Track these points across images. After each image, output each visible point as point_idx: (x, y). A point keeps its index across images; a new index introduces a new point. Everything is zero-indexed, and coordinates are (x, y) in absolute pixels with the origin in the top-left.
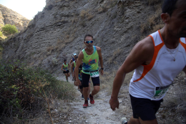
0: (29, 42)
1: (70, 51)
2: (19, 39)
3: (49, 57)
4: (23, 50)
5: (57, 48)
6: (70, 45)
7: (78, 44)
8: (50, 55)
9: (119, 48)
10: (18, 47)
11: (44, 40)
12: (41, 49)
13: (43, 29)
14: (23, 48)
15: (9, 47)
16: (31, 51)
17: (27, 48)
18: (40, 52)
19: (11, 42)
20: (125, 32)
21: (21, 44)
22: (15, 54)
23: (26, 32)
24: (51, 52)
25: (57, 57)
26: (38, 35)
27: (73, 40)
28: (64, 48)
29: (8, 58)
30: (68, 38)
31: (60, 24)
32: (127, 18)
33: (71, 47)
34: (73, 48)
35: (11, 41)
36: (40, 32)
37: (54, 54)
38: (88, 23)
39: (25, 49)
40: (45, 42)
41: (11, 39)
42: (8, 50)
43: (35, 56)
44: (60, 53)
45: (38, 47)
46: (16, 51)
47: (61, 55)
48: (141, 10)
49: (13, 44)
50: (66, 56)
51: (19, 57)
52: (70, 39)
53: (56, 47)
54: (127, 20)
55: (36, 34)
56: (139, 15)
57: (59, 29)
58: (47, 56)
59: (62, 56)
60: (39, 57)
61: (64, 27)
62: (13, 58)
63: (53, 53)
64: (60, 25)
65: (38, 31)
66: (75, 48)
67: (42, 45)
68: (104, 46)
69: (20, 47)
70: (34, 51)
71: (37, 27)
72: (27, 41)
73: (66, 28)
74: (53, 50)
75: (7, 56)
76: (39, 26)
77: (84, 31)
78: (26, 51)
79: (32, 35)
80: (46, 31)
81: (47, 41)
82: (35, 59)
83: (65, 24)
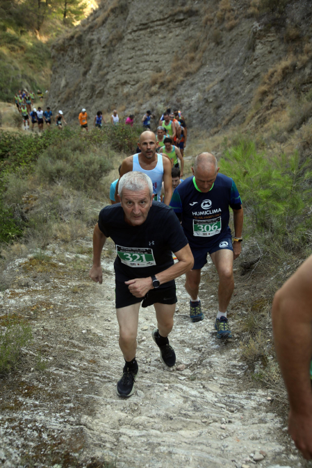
0: (114, 55)
1: (189, 92)
2: (91, 42)
3: (155, 99)
4: (100, 73)
5: (169, 82)
6: (190, 80)
7: (204, 81)
8: (156, 93)
9: (241, 103)
10: (91, 65)
11: (147, 55)
12: (140, 75)
13: (144, 26)
14: (100, 67)
15: (67, 58)
16: (119, 77)
17: (110, 70)
18: (137, 82)
19: (72, 47)
20: (252, 80)
21: (97, 57)
22: (85, 80)
23: (107, 25)
24: (159, 88)
25: (167, 103)
26: (135, 41)
27: (198, 69)
28: (181, 84)
29: (66, 86)
30: (192, 59)
31: (181, 17)
32: (255, 60)
33: (192, 85)
34: (195, 86)
35: (71, 43)
36: (137, 33)
37: (162, 95)
38: (227, 37)
39: (105, 71)
40: (147, 58)
41: (72, 37)
42: (64, 66)
43: (126, 89)
44: (173, 95)
45: (135, 69)
46: (85, 74)
47: (174, 99)
48: (273, 49)
49: (76, 51)
50: (182, 101)
51: (93, 88)
52: (193, 67)
53: (168, 77)
54: (254, 63)
55: (130, 37)
56: (270, 57)
57: (178, 31)
58: (151, 95)
59: (175, 102)
60: (135, 94)
61: (189, 25)
62: (79, 89)
63: (161, 91)
64: (181, 20)
65: (135, 31)
66: (198, 88)
67: (142, 65)
68: (229, 96)
69: (95, 64)
70: (124, 77)
71: (132, 21)
72: (110, 52)
73: (194, 30)
74: (162, 84)
75: (63, 83)
76: (136, 18)
77: (216, 55)
78: (108, 77)
79: (120, 38)
80: (151, 32)
81: (154, 57)
82: (127, 96)
83: (193, 18)
